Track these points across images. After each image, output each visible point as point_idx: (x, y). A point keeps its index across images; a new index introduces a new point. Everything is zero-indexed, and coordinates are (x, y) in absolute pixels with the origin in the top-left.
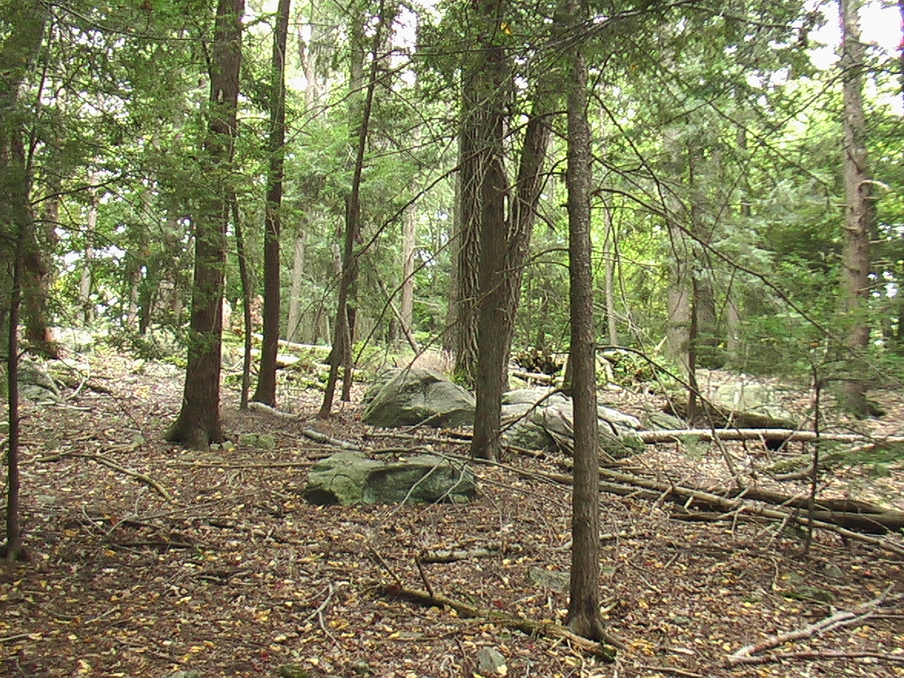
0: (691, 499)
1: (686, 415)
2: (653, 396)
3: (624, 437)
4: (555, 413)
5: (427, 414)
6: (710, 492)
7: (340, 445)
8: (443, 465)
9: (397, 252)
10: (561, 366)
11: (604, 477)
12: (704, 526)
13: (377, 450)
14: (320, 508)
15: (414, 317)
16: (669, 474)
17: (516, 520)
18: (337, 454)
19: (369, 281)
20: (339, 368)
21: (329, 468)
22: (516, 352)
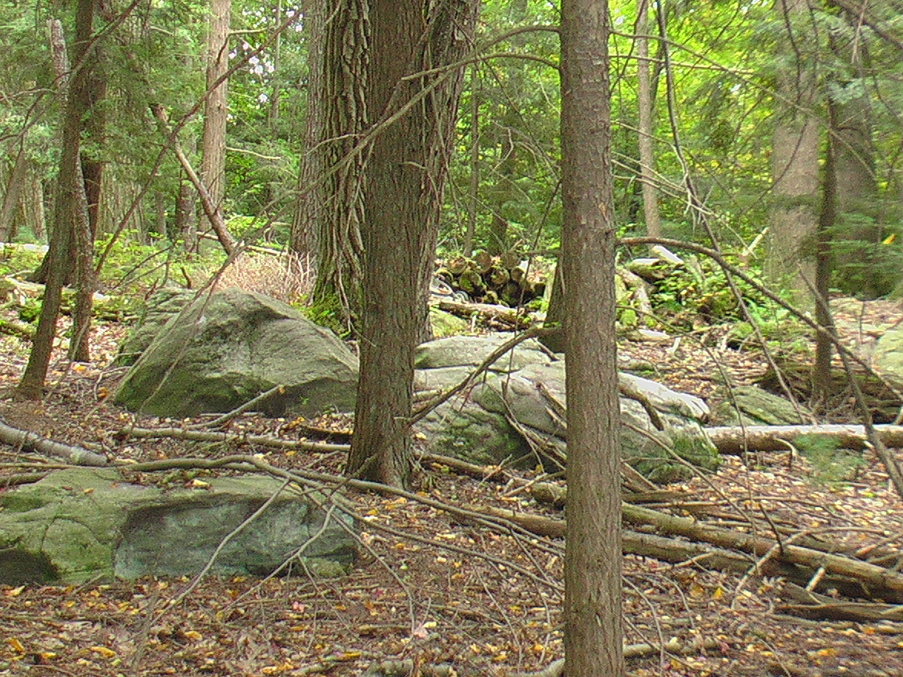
0: (821, 571)
1: (808, 394)
2: (738, 353)
3: (674, 439)
4: (529, 386)
5: (255, 387)
6: (863, 558)
7: (66, 455)
8: (286, 494)
9: (191, 45)
10: (541, 289)
11: (631, 522)
12: (850, 632)
13: (146, 463)
14: (17, 591)
15: (228, 183)
16: (773, 518)
17: (442, 612)
18: (56, 473)
19: (131, 105)
20: (65, 291)
21: (38, 504)
22: (444, 259)
